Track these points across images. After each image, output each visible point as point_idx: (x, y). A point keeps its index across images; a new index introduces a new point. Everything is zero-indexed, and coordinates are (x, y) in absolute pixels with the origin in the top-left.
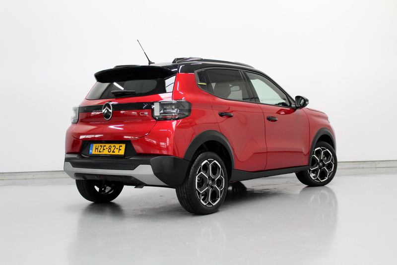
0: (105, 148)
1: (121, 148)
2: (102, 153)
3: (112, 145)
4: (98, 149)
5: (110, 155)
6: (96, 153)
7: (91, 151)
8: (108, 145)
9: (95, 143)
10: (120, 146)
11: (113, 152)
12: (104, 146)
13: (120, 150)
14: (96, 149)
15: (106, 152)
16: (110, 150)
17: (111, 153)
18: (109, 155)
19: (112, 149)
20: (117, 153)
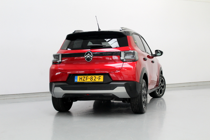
0: (87, 78)
1: (100, 78)
2: (85, 81)
3: (93, 76)
4: (82, 79)
5: (93, 82)
6: (81, 81)
7: (76, 80)
8: (89, 77)
9: (79, 76)
10: (99, 77)
11: (94, 80)
12: (86, 77)
13: (99, 79)
14: (80, 79)
15: (89, 80)
16: (92, 79)
17: (93, 81)
18: (91, 82)
19: (94, 78)
20: (97, 80)
